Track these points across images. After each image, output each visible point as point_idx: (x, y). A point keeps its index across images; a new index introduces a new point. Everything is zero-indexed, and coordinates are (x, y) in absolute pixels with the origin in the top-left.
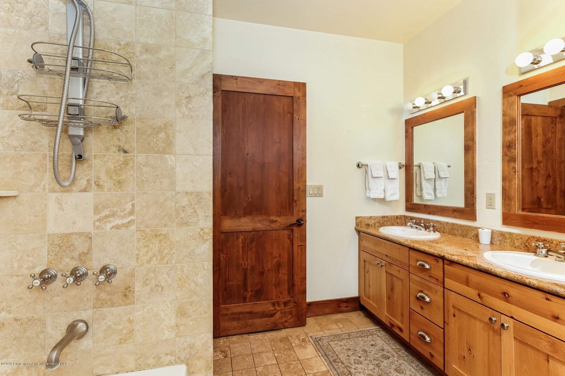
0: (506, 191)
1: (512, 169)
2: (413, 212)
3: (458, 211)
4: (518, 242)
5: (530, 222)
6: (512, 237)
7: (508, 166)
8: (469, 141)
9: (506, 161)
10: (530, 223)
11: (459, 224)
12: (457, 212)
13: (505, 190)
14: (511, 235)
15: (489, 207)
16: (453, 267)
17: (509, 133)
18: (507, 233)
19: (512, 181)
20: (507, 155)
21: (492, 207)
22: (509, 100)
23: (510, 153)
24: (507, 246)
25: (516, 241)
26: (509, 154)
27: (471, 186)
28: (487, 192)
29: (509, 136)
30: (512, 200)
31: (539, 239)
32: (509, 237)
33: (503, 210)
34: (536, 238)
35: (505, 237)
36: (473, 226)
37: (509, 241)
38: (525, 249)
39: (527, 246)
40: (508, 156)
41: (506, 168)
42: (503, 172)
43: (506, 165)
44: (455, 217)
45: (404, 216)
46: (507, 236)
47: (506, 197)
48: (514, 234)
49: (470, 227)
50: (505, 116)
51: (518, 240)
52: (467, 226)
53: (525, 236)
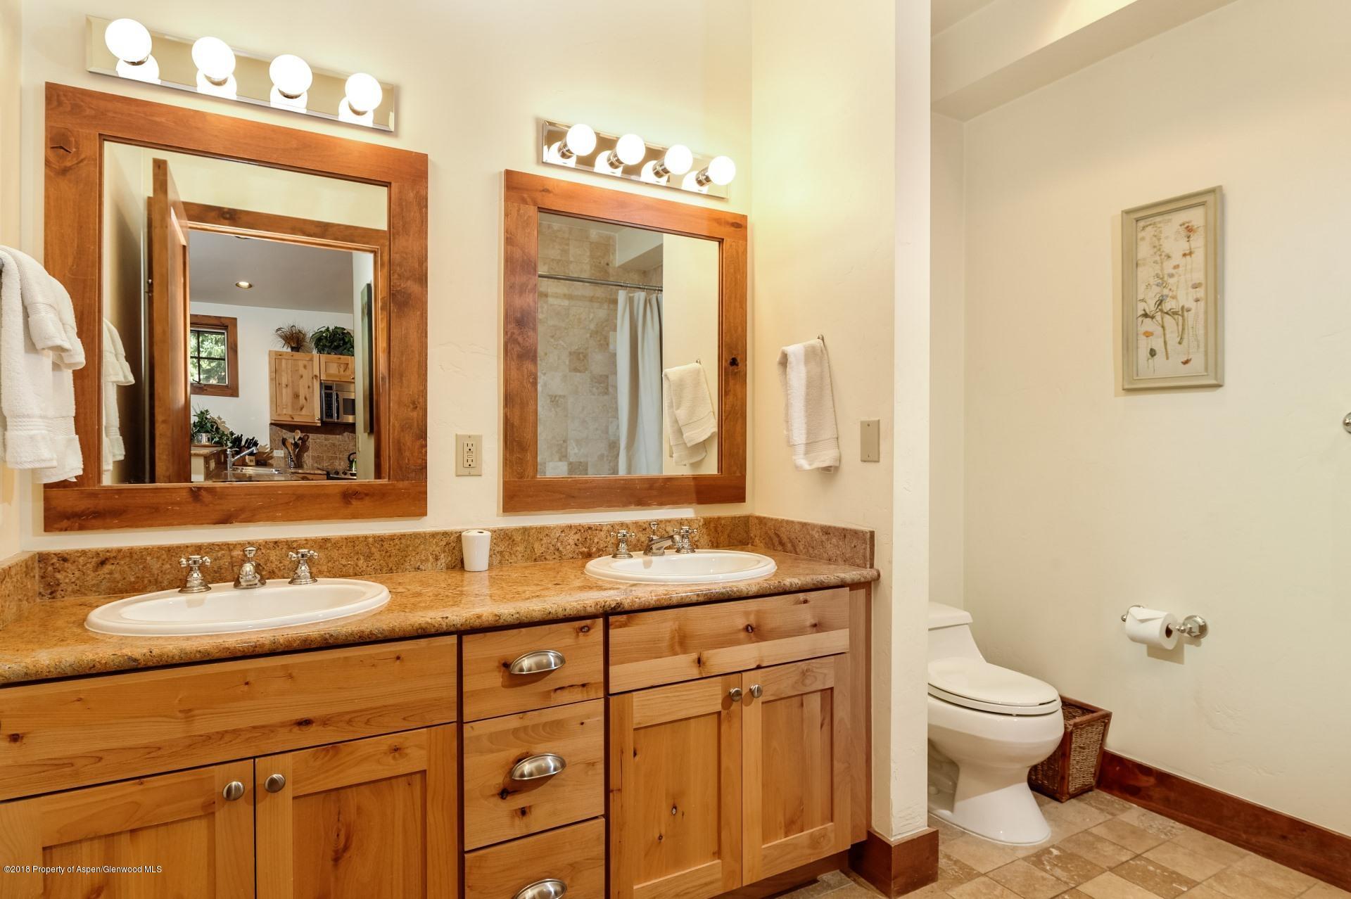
0: (515, 430)
1: (529, 377)
2: (107, 527)
3: (367, 495)
4: (542, 545)
5: (562, 496)
6: (529, 536)
7: (518, 369)
8: (408, 279)
9: (515, 357)
10: (561, 499)
11: (374, 537)
12: (362, 499)
13: (512, 425)
14: (526, 533)
15: (466, 471)
16: (637, 624)
17: (523, 290)
18: (517, 530)
19: (528, 404)
20: (516, 342)
21: (473, 471)
22: (522, 211)
23: (524, 339)
24: (516, 563)
25: (537, 545)
26: (520, 339)
27: (415, 414)
28: (459, 433)
29: (520, 296)
30: (527, 450)
31: (581, 528)
32: (522, 539)
33: (504, 476)
34: (575, 527)
35: (513, 540)
36: (425, 533)
37: (520, 548)
38: (554, 557)
39: (558, 550)
40: (519, 344)
41: (514, 373)
42: (507, 382)
43: (513, 365)
44: (355, 516)
45: (43, 558)
46: (518, 538)
47: (515, 444)
48: (533, 529)
49: (415, 536)
50: (513, 246)
51: (541, 540)
52: (402, 537)
53: (555, 528)
